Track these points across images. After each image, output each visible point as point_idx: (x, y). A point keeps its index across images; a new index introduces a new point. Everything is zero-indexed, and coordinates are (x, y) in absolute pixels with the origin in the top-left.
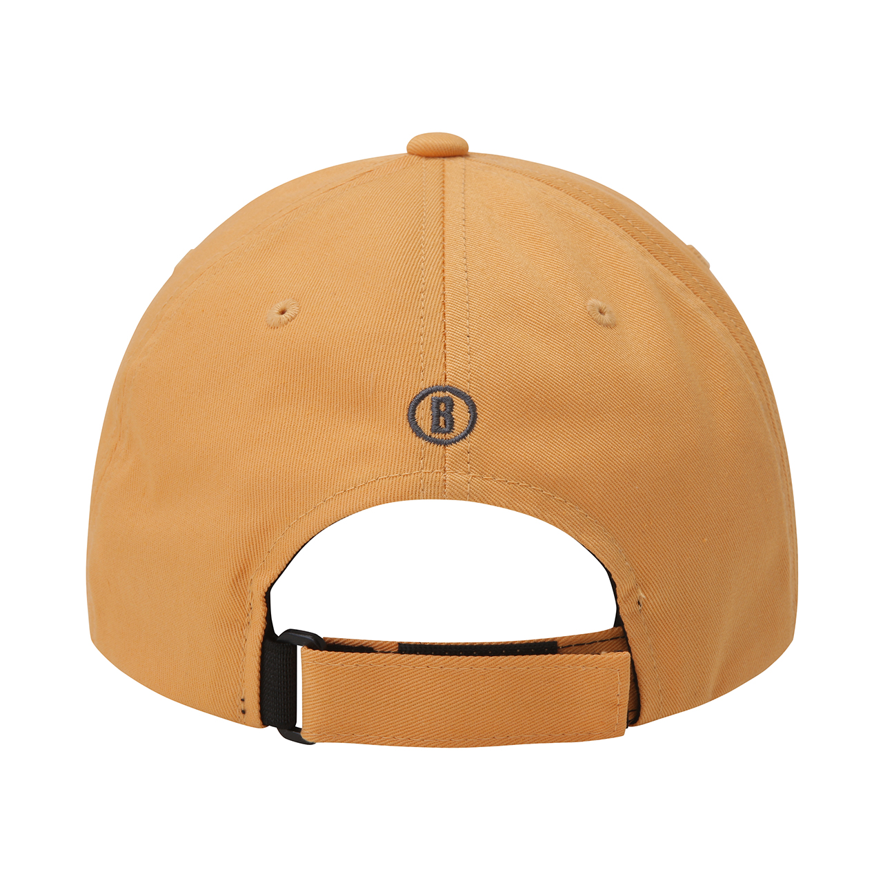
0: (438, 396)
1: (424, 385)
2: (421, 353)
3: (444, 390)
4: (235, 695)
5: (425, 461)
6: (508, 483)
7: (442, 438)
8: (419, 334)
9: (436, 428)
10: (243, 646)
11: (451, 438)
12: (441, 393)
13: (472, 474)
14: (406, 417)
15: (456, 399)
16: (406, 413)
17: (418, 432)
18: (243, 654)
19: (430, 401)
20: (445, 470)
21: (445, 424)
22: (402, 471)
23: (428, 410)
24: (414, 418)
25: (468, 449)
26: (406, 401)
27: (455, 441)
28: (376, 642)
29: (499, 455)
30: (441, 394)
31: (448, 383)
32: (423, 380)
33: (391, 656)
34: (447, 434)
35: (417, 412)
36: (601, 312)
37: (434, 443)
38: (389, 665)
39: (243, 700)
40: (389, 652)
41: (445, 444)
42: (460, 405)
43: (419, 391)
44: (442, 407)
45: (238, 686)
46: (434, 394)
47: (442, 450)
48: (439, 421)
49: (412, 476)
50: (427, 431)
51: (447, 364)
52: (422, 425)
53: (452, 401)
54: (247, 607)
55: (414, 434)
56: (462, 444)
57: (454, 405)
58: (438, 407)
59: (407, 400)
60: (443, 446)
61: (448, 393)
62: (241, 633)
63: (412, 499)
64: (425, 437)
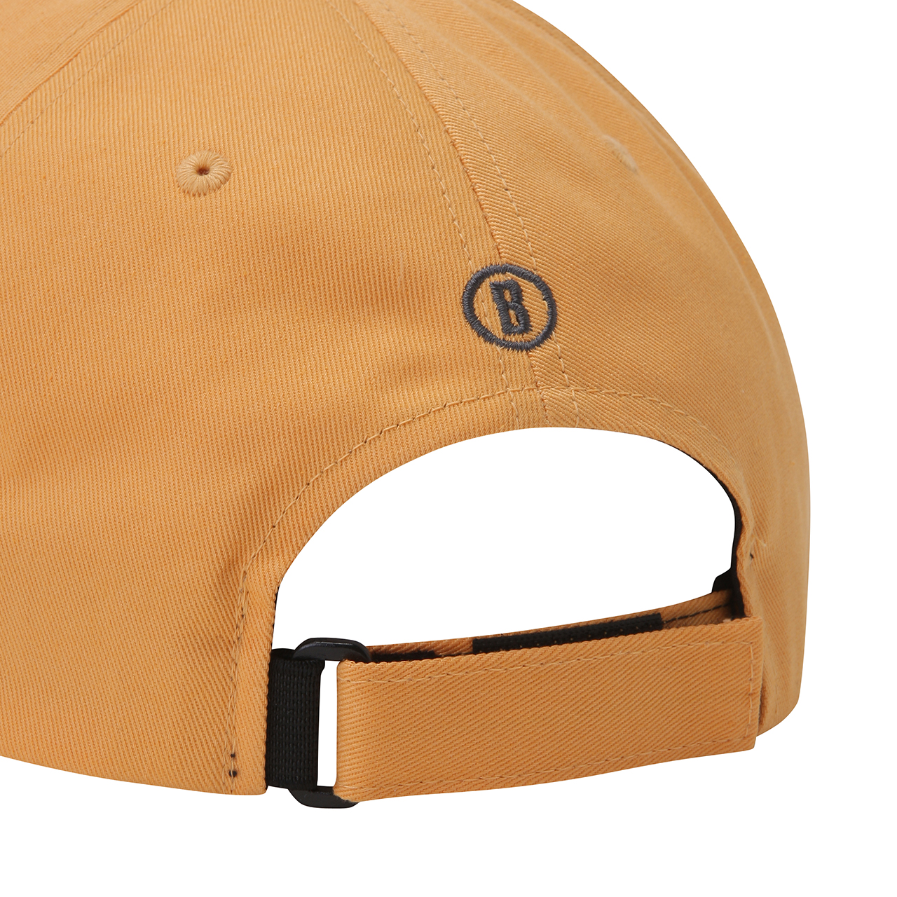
0: (498, 280)
1: (475, 267)
2: (454, 220)
3: (504, 270)
4: (218, 750)
5: (509, 375)
6: (619, 395)
7: (521, 341)
8: (440, 193)
9: (508, 327)
10: (232, 675)
11: (532, 339)
12: (501, 275)
13: (572, 388)
14: (462, 315)
15: (522, 282)
16: (461, 310)
17: (486, 335)
18: (232, 687)
19: (489, 290)
20: (538, 386)
21: (518, 321)
22: (480, 392)
23: (491, 302)
24: (475, 317)
25: (559, 352)
26: (457, 293)
27: (538, 343)
28: (439, 642)
29: (597, 357)
30: (499, 278)
31: (504, 260)
32: (469, 259)
33: (464, 658)
34: (525, 335)
35: (476, 306)
37: (513, 349)
38: (473, 671)
39: (233, 756)
40: (459, 654)
41: (527, 348)
42: (529, 289)
43: (470, 275)
44: (508, 296)
45: (224, 736)
46: (492, 279)
47: (526, 357)
48: (508, 315)
49: (497, 398)
50: (498, 332)
51: (494, 233)
52: (490, 325)
53: (519, 286)
54: (238, 613)
55: (482, 340)
56: (548, 345)
57: (522, 291)
58: (501, 297)
59: (457, 291)
60: (524, 352)
61: (509, 276)
62: (227, 655)
63: (504, 431)
64: (499, 343)
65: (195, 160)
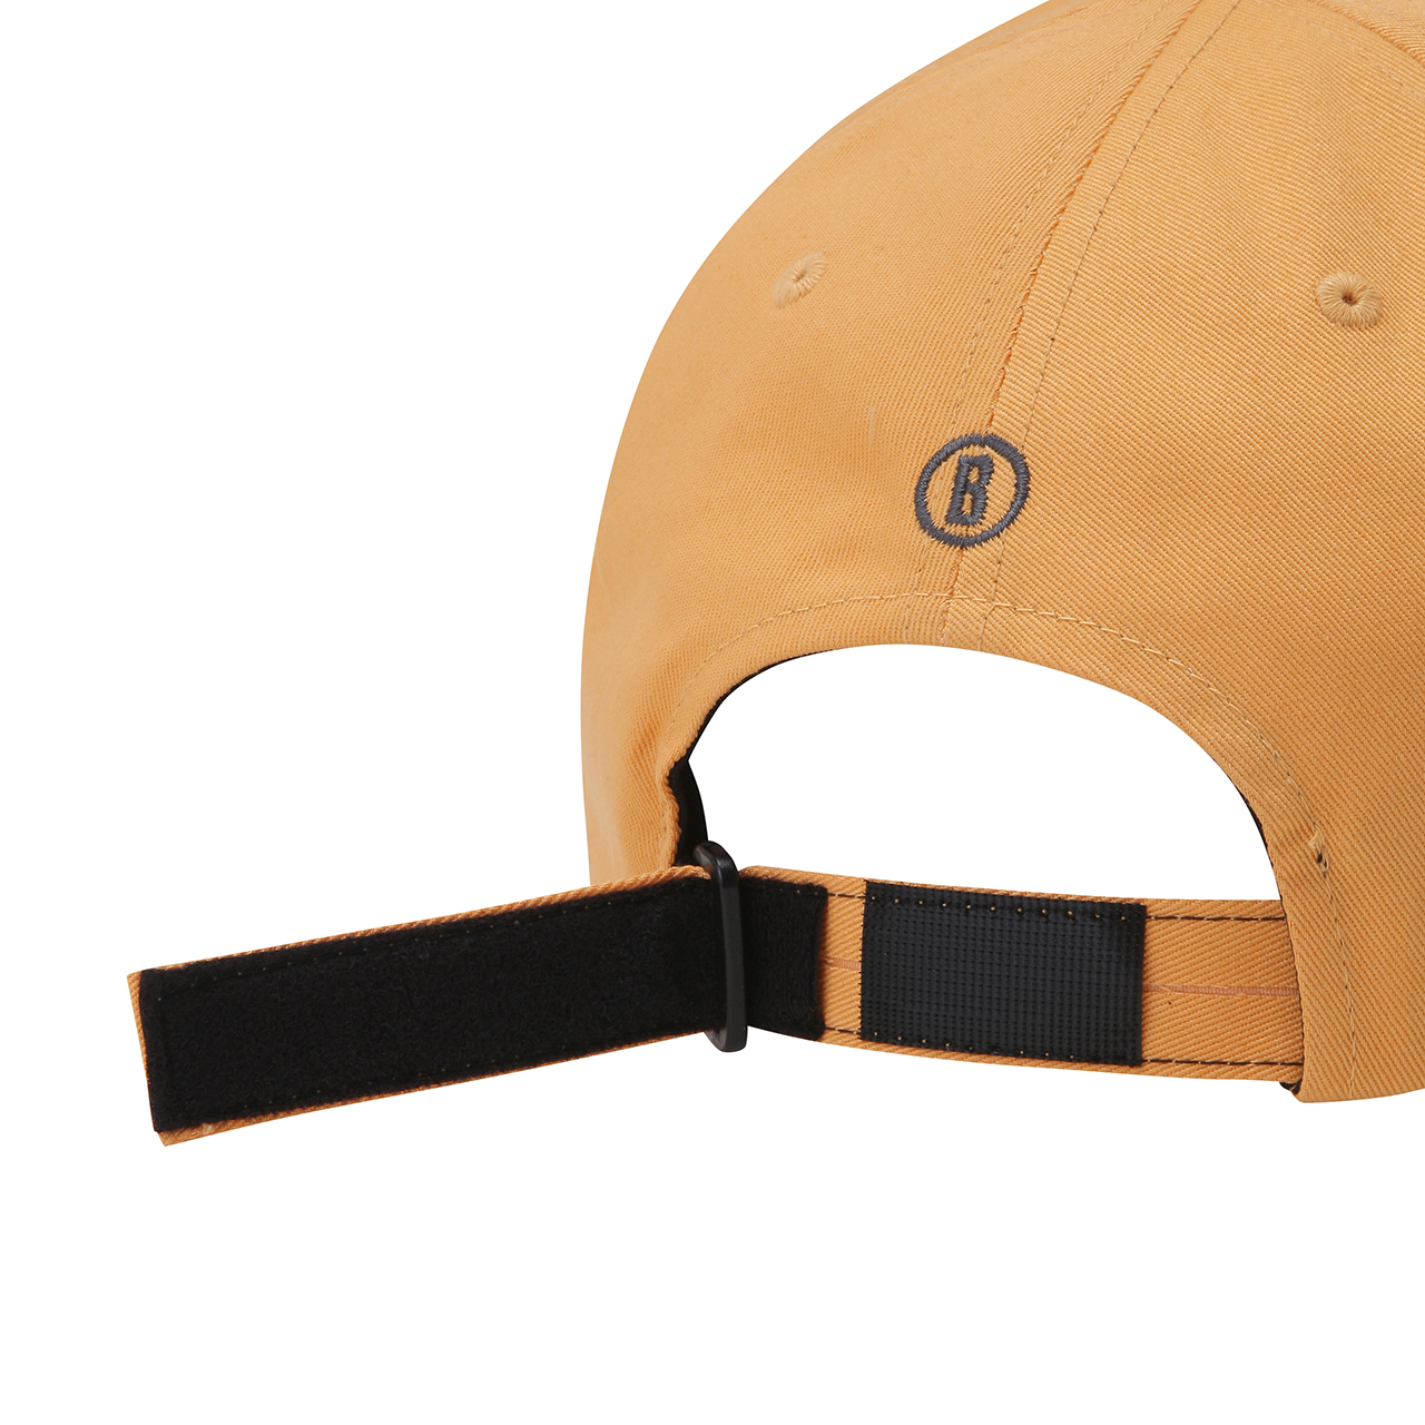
0: (970, 454)
1: (954, 432)
2: (964, 372)
5: (925, 574)
6: (1059, 620)
7: (961, 535)
8: (973, 335)
9: (955, 515)
11: (976, 535)
12: (977, 448)
15: (999, 461)
16: (915, 485)
17: (924, 521)
19: (956, 464)
20: (952, 594)
21: (972, 509)
22: (888, 590)
23: (950, 481)
24: (924, 495)
25: (1000, 555)
26: (919, 464)
27: (980, 541)
29: (1052, 568)
30: (976, 451)
31: (992, 429)
32: (954, 423)
34: (971, 527)
35: (931, 483)
36: (1349, 299)
37: (945, 543)
40: (853, 896)
41: (963, 543)
42: (1002, 472)
43: (944, 443)
44: (974, 475)
46: (965, 451)
47: (955, 555)
48: (962, 501)
49: (899, 600)
50: (938, 520)
51: (1001, 393)
52: (934, 508)
53: (992, 465)
55: (917, 525)
56: (993, 546)
57: (993, 472)
58: (966, 476)
59: (921, 460)
60: (958, 548)
61: (987, 450)
64: (933, 532)
65: (799, 266)
